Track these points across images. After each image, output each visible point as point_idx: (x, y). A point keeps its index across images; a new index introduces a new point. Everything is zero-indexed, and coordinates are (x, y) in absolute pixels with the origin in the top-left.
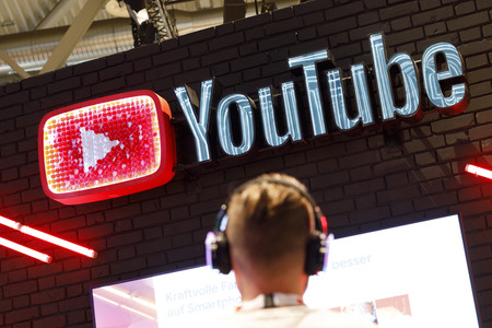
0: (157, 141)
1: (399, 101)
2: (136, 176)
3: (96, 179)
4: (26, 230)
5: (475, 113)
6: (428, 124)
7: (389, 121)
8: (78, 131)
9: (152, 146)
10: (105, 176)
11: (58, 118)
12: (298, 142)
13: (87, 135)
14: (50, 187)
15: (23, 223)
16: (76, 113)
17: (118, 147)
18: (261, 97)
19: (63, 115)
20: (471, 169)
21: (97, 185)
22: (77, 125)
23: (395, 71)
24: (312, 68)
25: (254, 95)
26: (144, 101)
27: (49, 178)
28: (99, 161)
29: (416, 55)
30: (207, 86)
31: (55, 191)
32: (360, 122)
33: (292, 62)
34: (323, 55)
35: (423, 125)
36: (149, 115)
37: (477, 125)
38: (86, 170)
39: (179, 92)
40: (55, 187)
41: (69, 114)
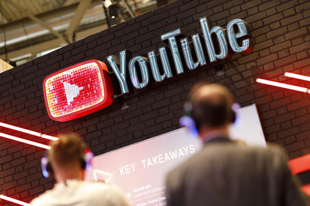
0: (102, 85)
1: (218, 51)
2: (93, 104)
3: (74, 107)
4: (45, 136)
5: (259, 51)
6: (236, 60)
7: (214, 62)
8: (62, 84)
9: (99, 88)
10: (78, 106)
11: (52, 79)
12: (170, 78)
13: (67, 85)
14: (52, 114)
15: (43, 133)
16: (60, 75)
17: (83, 90)
18: (150, 56)
19: (54, 77)
20: (259, 81)
21: (75, 110)
22: (62, 81)
23: (214, 36)
24: (173, 38)
25: (146, 56)
26: (93, 65)
27: (51, 109)
28: (74, 98)
29: (224, 26)
30: (123, 54)
31: (55, 116)
32: (199, 65)
33: (163, 37)
34: (178, 32)
35: (233, 61)
36: (96, 72)
37: (260, 57)
38: (69, 104)
39: (110, 59)
40: (54, 114)
41: (57, 76)
